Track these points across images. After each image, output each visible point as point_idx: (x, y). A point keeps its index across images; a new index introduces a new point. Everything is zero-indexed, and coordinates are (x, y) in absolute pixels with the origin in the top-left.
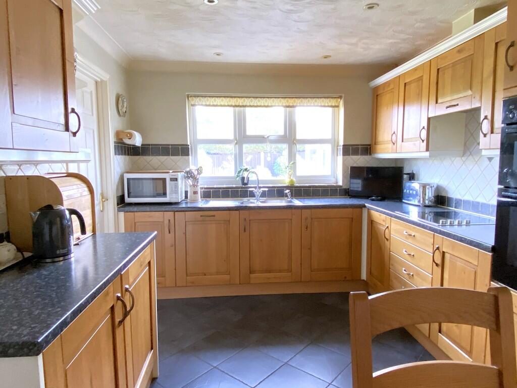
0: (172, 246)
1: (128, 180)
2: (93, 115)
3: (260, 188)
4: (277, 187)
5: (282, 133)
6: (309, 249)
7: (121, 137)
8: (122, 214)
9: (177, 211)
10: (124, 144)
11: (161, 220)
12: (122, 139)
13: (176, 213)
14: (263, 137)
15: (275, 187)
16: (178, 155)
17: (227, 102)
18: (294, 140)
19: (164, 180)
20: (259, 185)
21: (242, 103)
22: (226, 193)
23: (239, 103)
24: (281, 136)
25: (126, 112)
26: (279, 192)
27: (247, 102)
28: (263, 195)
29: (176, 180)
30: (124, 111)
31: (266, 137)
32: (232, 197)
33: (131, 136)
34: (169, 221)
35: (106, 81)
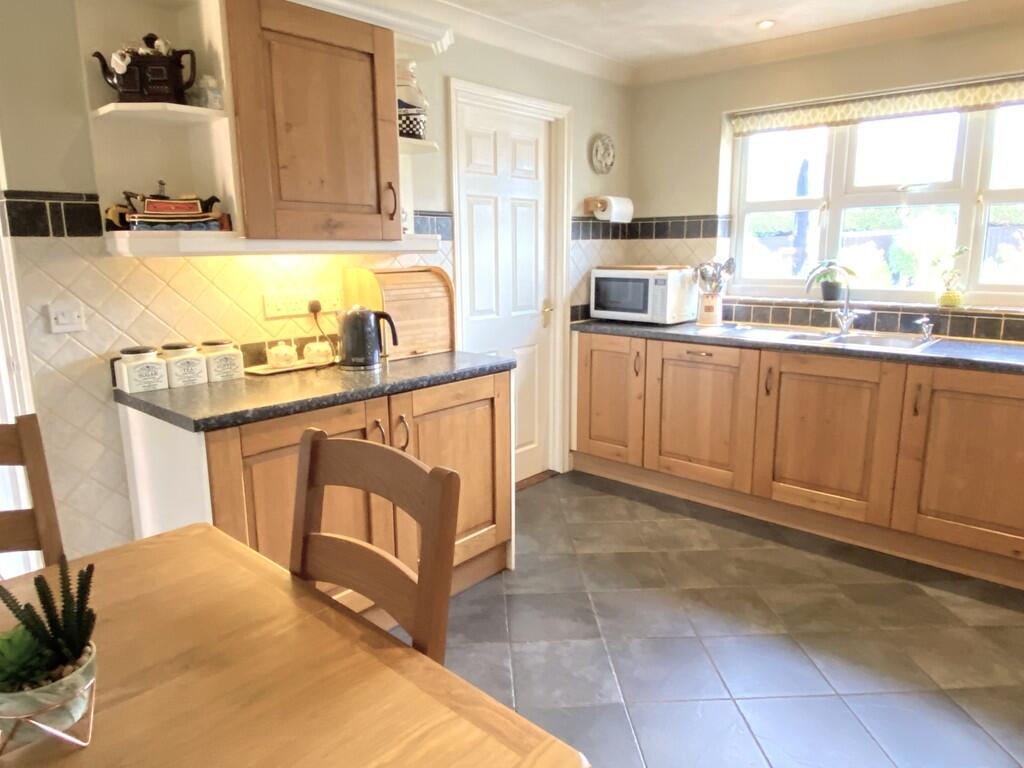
0: (640, 398)
1: (598, 280)
2: (537, 177)
3: (852, 307)
4: (904, 309)
5: (947, 176)
6: (918, 459)
7: (591, 208)
8: (576, 334)
9: (651, 339)
10: (594, 218)
11: (626, 350)
12: (592, 212)
13: (649, 341)
14: (893, 190)
15: (896, 309)
16: (697, 236)
17: (808, 118)
18: (980, 192)
19: (646, 282)
20: (851, 302)
21: (842, 115)
22: (781, 315)
23: (836, 116)
24: (946, 186)
25: (612, 164)
26: (905, 321)
27: (855, 111)
28: (859, 324)
29: (664, 282)
30: (609, 163)
31: (900, 188)
32: (794, 322)
33: (605, 206)
34: (638, 353)
35: (564, 119)
